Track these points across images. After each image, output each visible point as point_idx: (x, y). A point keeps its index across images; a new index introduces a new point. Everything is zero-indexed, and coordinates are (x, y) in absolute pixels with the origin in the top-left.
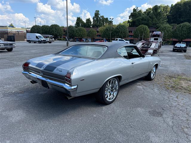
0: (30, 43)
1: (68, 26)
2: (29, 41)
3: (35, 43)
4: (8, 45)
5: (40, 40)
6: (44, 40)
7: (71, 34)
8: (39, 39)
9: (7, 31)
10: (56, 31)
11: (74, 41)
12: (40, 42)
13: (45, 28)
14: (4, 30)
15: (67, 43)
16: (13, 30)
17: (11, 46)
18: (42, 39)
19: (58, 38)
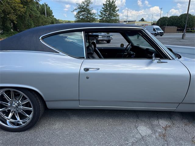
4: (105, 37)
6: (161, 33)
8: (156, 31)
12: (156, 34)
13: (172, 19)
15: (183, 35)
16: (139, 24)
17: (109, 38)
18: (159, 31)
19: (188, 30)
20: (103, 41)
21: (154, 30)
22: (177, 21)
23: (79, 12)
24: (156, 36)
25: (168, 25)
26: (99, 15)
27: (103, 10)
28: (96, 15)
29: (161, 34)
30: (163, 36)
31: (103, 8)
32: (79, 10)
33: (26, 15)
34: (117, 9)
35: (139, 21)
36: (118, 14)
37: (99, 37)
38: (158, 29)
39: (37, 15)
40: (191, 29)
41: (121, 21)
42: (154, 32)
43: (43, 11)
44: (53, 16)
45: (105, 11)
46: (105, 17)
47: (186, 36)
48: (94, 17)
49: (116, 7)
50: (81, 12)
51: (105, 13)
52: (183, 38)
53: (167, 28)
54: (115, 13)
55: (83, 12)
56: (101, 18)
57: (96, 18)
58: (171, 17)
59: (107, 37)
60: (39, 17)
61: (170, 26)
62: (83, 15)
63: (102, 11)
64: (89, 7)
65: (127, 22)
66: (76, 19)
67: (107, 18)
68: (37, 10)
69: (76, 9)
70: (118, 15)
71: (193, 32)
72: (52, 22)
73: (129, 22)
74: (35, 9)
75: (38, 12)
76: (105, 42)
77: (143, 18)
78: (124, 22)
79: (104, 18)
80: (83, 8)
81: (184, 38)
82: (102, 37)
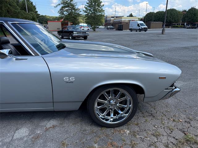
0: (132, 31)
1: (167, 9)
2: (131, 30)
3: (137, 31)
4: (81, 33)
5: (141, 28)
6: (144, 28)
7: (190, 19)
9: (121, 21)
10: (170, 17)
11: (192, 28)
12: (140, 30)
13: (159, 14)
14: (119, 20)
16: (126, 20)
17: (85, 34)
18: (143, 27)
19: (174, 26)
20: (80, 37)
21: (138, 25)
22: (163, 16)
23: (62, 7)
24: (140, 31)
25: (154, 21)
26: (84, 11)
27: (87, 5)
28: (80, 10)
29: (145, 30)
30: (147, 32)
31: (87, 3)
32: (62, 5)
33: (2, 10)
34: (102, 4)
35: (127, 16)
36: (103, 9)
37: (74, 33)
38: (142, 24)
39: (16, 10)
40: (177, 24)
41: (109, 17)
42: (138, 28)
43: (24, 6)
44: (37, 12)
45: (89, 6)
46: (91, 12)
47: (166, 31)
48: (78, 12)
49: (101, 2)
50: (65, 7)
51: (90, 8)
52: (162, 33)
53: (153, 23)
54: (100, 8)
55: (67, 8)
56: (86, 14)
57: (80, 13)
58: (157, 13)
59: (83, 33)
60: (19, 13)
61: (157, 21)
62: (67, 11)
63: (86, 7)
64: (73, 2)
65: (115, 18)
66: (60, 15)
67: (92, 13)
68: (17, 5)
69: (60, 5)
70: (103, 11)
71: (179, 27)
72: (33, 18)
73: (117, 17)
74: (15, 4)
75: (18, 7)
76: (81, 38)
77: (131, 14)
78: (112, 17)
79: (89, 13)
80: (66, 4)
81: (164, 33)
82: (77, 33)
